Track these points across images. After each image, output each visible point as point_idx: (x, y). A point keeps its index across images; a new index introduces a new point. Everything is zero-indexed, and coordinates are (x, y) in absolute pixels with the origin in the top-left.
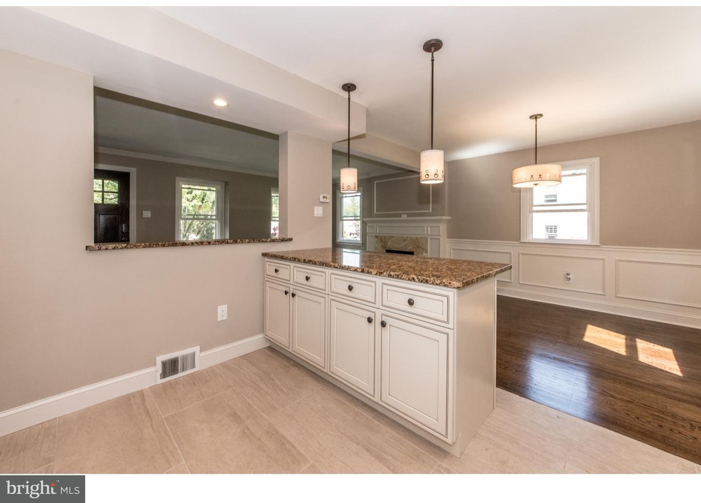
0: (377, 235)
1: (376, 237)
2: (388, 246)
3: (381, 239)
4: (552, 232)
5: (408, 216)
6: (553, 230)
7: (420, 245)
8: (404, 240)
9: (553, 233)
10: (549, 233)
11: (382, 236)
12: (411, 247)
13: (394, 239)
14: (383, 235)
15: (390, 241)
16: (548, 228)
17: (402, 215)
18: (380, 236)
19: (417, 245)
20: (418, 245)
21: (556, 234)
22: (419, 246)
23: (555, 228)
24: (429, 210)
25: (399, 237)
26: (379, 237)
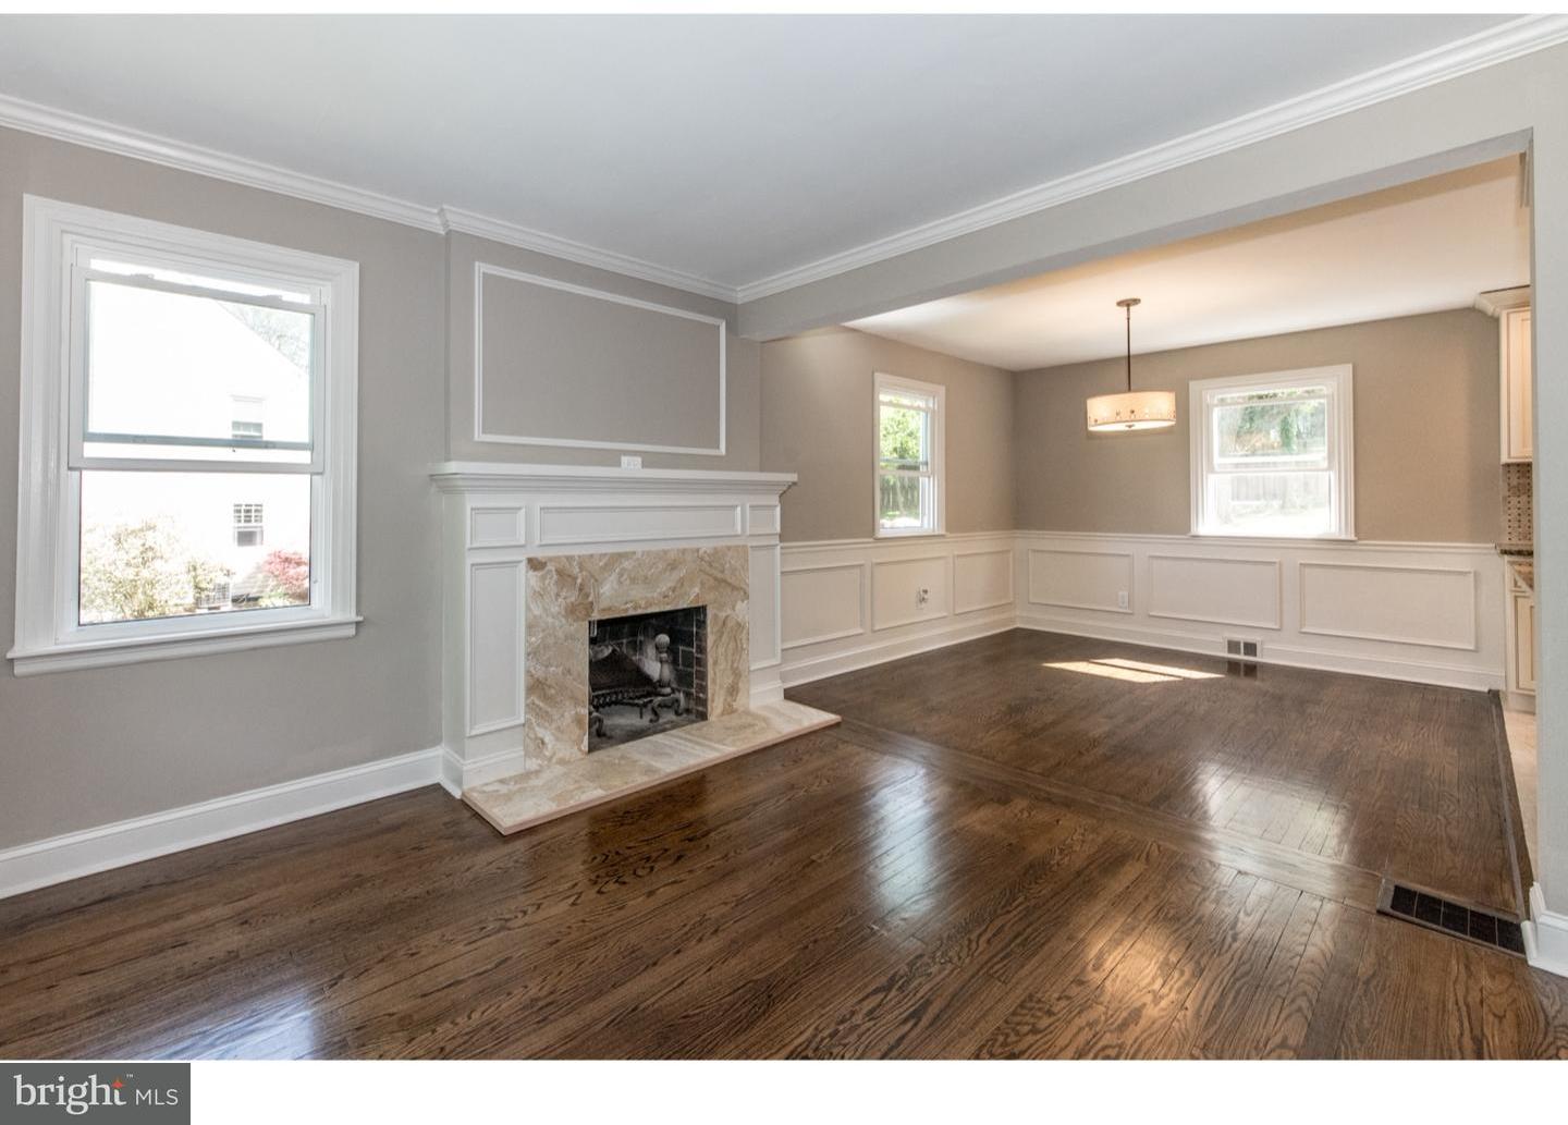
0: (540, 554)
1: (535, 564)
2: (604, 604)
3: (559, 572)
4: (250, 521)
5: (644, 465)
6: (253, 514)
7: (727, 576)
8: (673, 566)
9: (253, 524)
10: (242, 524)
11: (570, 558)
12: (697, 590)
13: (626, 564)
14: (576, 552)
15: (614, 577)
16: (239, 511)
17: (625, 459)
18: (551, 559)
19: (716, 579)
20: (719, 576)
21: (259, 524)
22: (725, 581)
23: (256, 511)
24: (718, 447)
25: (649, 553)
26: (551, 567)
